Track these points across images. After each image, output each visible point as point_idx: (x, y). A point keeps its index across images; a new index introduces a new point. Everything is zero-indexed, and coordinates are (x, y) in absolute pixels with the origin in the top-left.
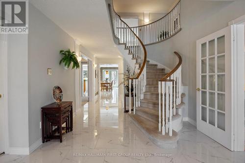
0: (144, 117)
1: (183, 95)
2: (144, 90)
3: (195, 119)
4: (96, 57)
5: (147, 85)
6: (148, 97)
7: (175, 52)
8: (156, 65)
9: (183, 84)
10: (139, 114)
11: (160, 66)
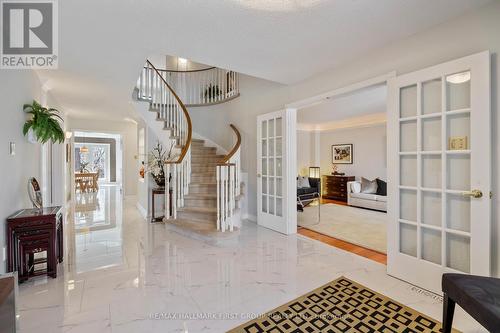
0: (192, 219)
1: (242, 184)
2: (189, 181)
3: (255, 214)
4: (68, 117)
5: (192, 172)
6: (196, 190)
7: (231, 125)
8: (203, 142)
9: (243, 170)
10: (183, 218)
11: (209, 143)
